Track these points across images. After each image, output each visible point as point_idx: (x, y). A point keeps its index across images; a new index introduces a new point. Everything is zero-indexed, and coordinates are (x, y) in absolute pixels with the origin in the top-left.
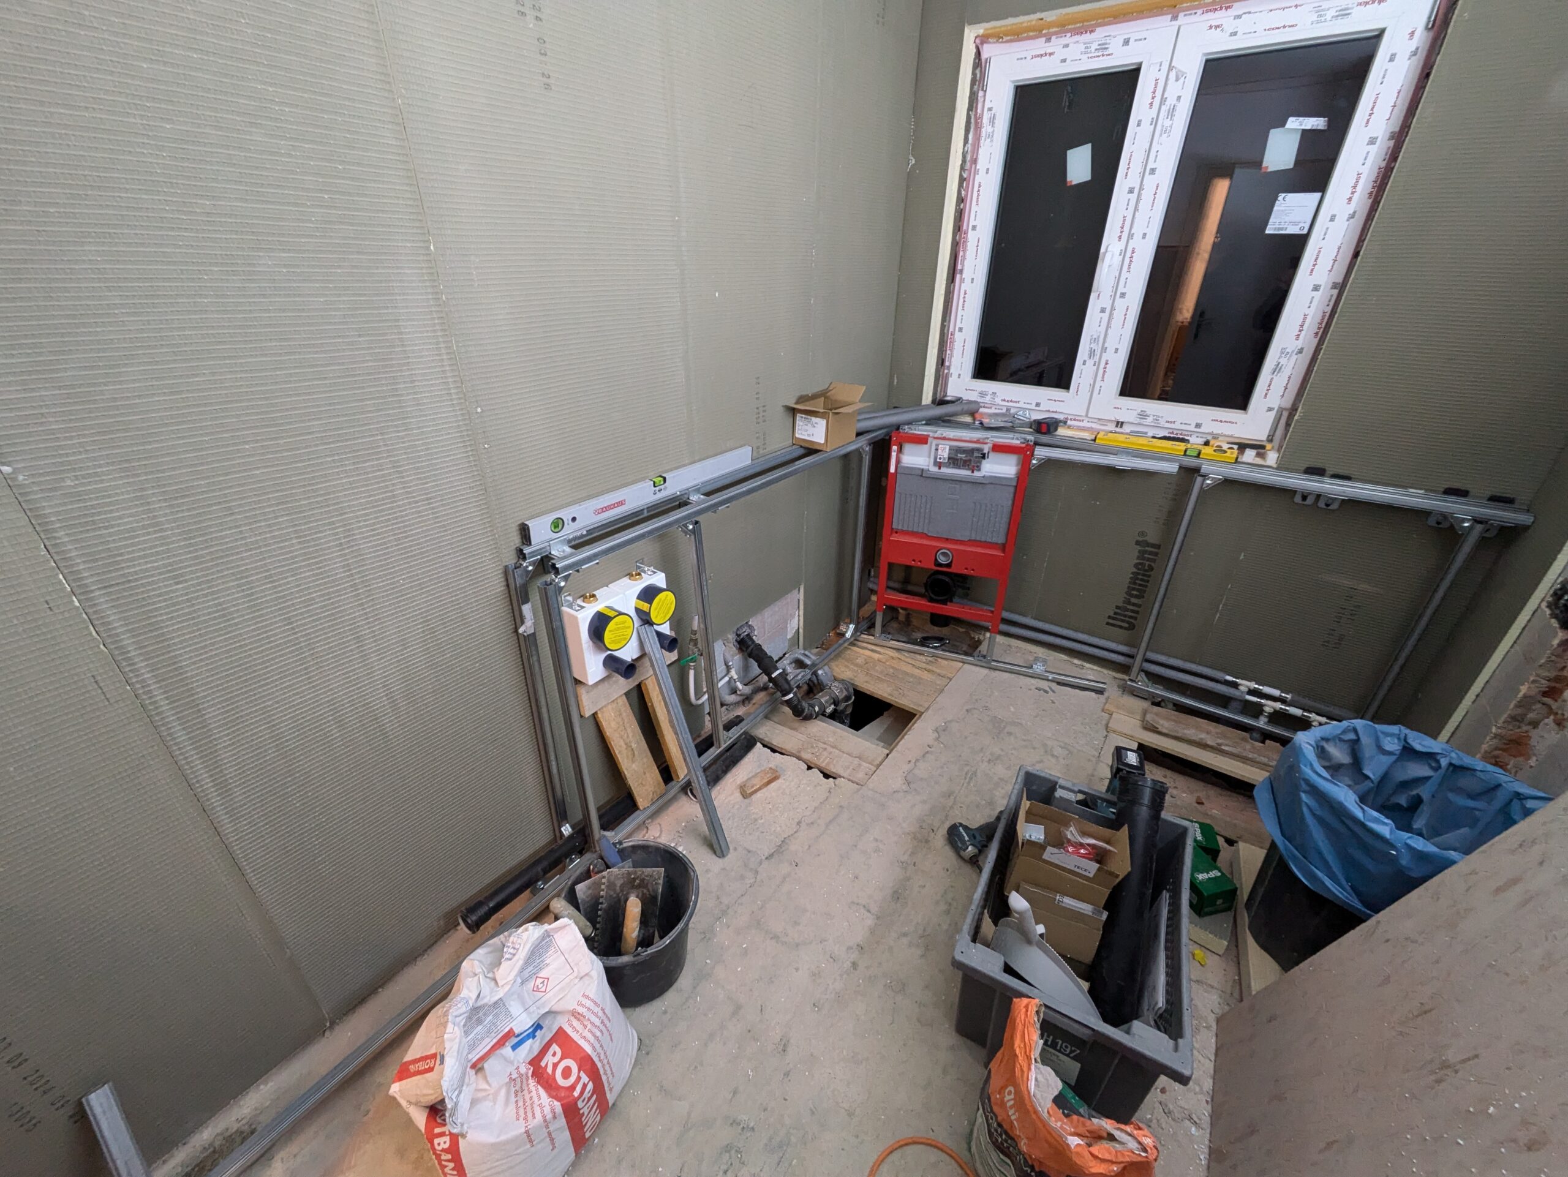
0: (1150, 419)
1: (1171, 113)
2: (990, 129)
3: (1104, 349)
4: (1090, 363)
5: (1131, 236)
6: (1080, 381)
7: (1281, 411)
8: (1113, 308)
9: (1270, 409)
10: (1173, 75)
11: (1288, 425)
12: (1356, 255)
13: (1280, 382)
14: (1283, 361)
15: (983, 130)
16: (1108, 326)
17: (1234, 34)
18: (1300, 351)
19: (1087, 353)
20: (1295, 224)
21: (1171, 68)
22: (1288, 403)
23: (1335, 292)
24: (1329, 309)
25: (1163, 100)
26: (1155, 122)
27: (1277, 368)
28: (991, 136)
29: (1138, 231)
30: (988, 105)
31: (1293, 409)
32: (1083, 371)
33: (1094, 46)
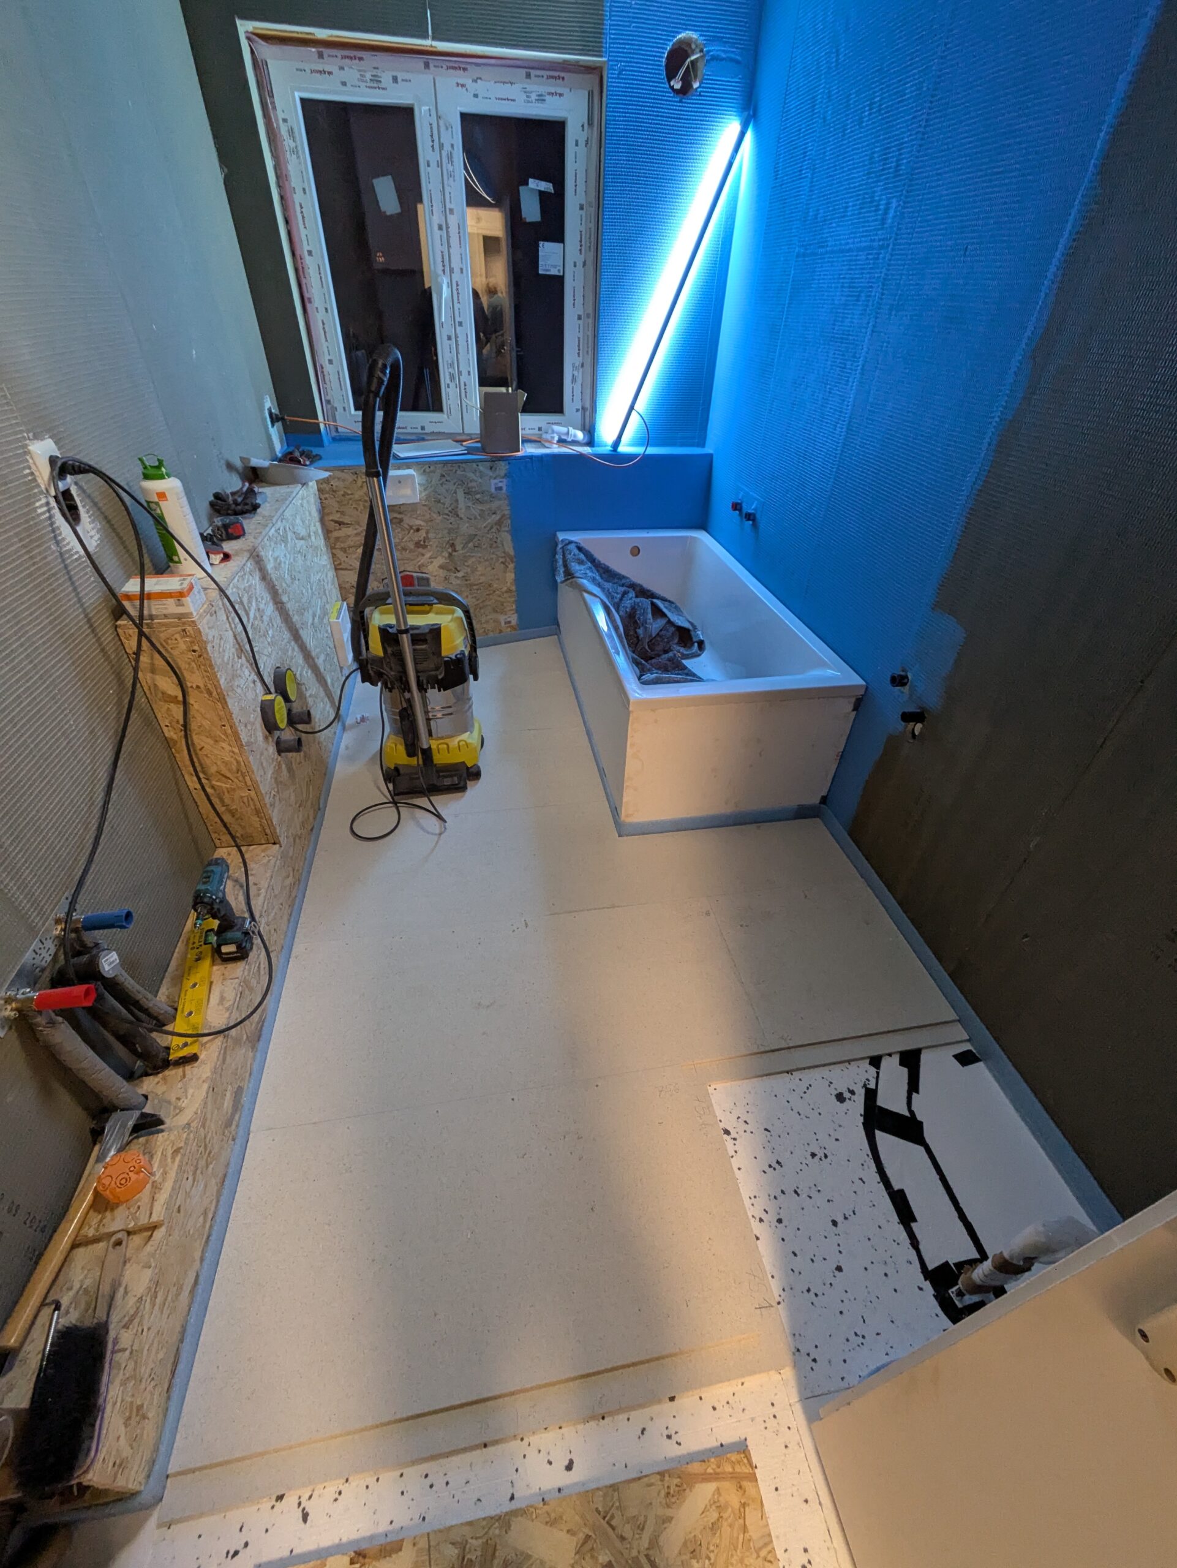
1: (450, 157)
2: (292, 144)
3: (460, 373)
5: (452, 271)
6: (449, 402)
8: (456, 337)
9: (578, 410)
10: (441, 122)
12: (595, 293)
13: (578, 388)
16: (457, 352)
17: (475, 98)
19: (448, 377)
20: (555, 267)
21: (439, 117)
23: (590, 320)
25: (441, 145)
26: (440, 165)
27: (573, 379)
28: (295, 152)
29: (455, 266)
32: (449, 394)
33: (368, 76)
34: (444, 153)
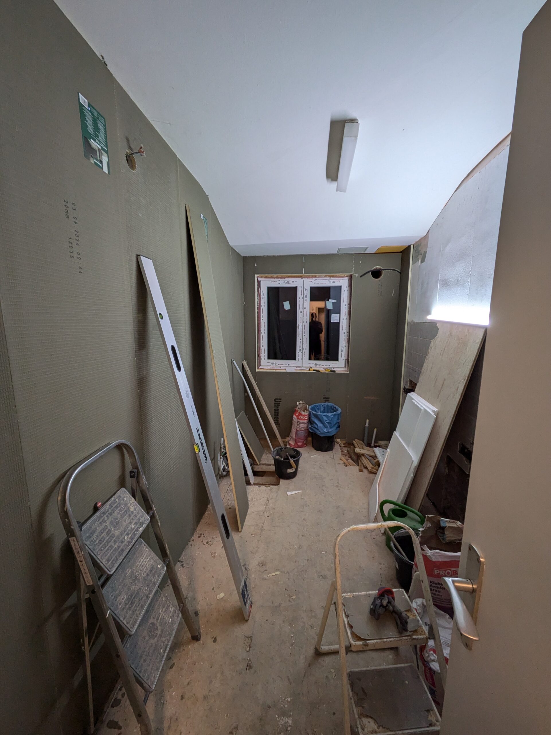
0: (318, 365)
1: (306, 297)
2: (263, 296)
3: (303, 349)
4: (300, 352)
5: (303, 322)
6: (299, 357)
7: (345, 360)
8: (303, 339)
9: (343, 360)
10: (304, 289)
11: (348, 363)
12: (349, 326)
13: (343, 353)
14: (343, 349)
15: (262, 297)
16: (303, 343)
17: (315, 283)
18: (345, 346)
19: (299, 350)
20: (336, 320)
21: (304, 288)
22: (346, 358)
23: (348, 334)
24: (348, 337)
25: (304, 294)
26: (303, 298)
27: (342, 351)
28: (264, 298)
29: (305, 321)
30: (261, 291)
31: (348, 360)
32: (299, 355)
33: (286, 282)
34: (304, 296)
